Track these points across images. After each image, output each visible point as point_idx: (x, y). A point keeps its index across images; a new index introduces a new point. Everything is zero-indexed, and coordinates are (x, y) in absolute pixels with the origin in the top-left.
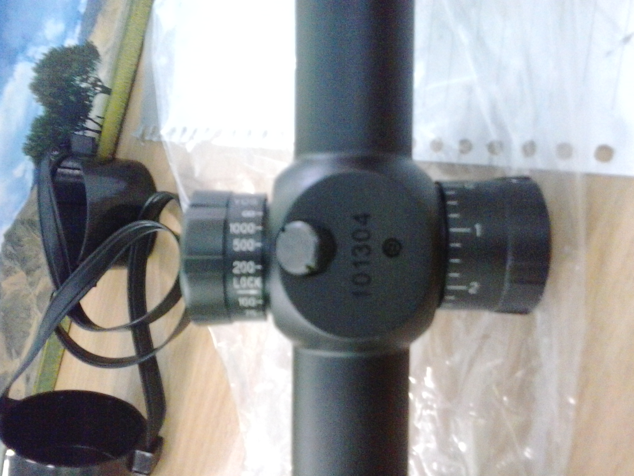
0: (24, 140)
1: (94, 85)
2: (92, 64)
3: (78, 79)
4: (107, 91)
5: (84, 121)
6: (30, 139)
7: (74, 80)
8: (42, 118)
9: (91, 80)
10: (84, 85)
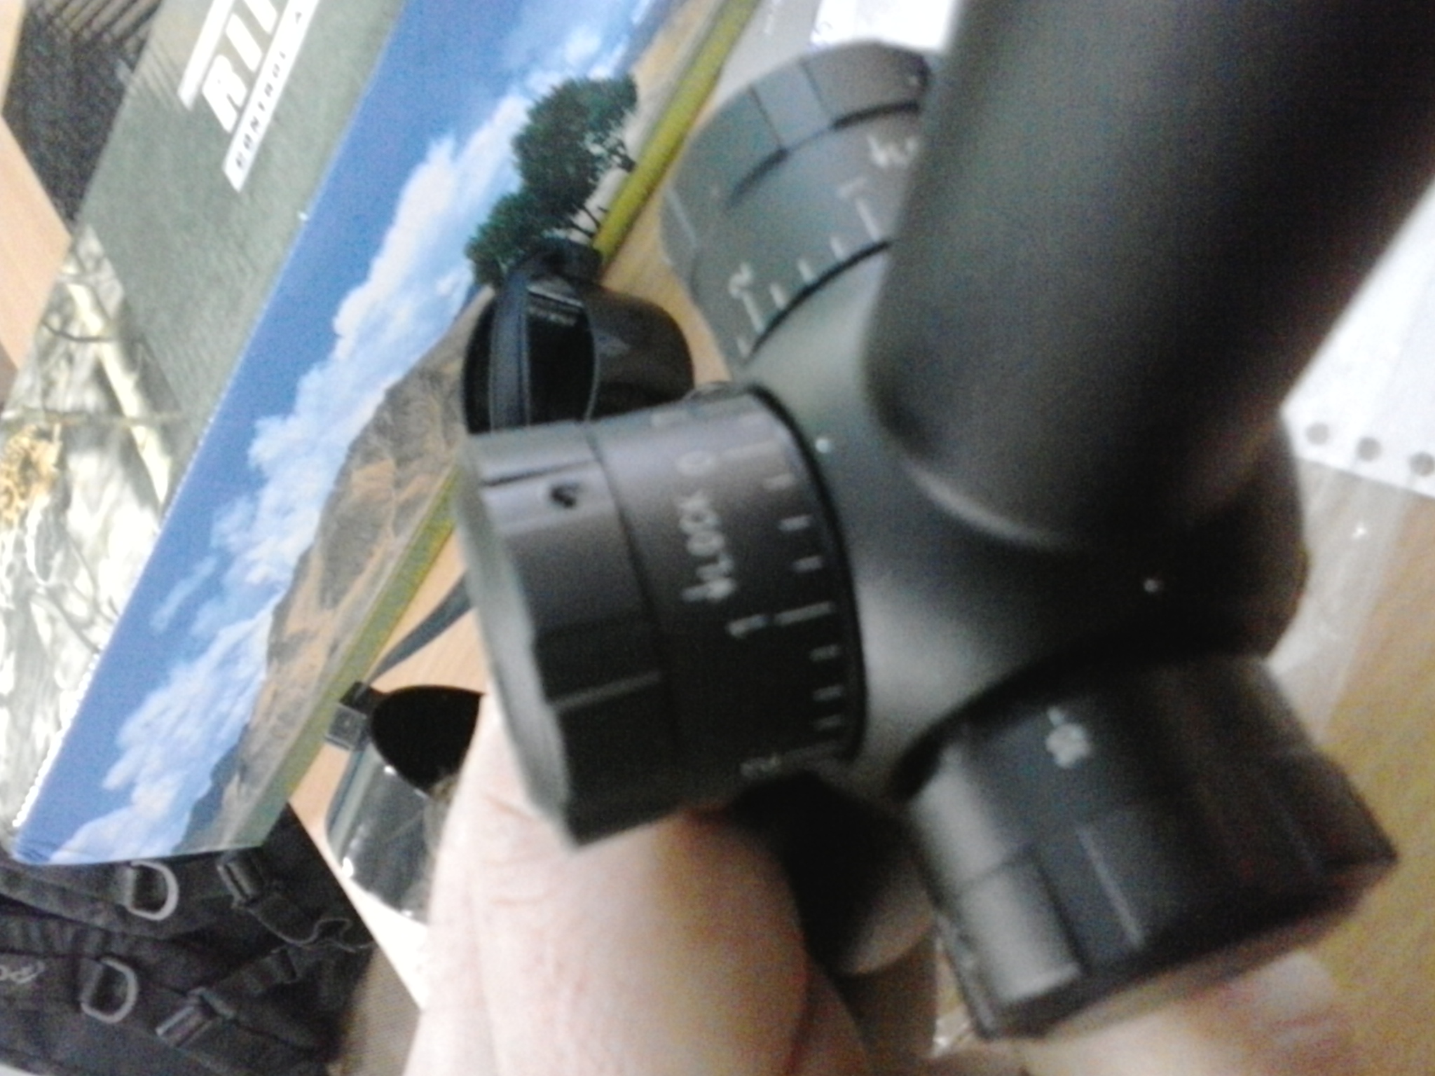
0: (473, 232)
1: (613, 151)
2: (622, 114)
3: (590, 136)
4: (628, 165)
5: (574, 212)
6: (483, 230)
7: (582, 139)
8: (514, 199)
9: (611, 142)
10: (596, 150)
